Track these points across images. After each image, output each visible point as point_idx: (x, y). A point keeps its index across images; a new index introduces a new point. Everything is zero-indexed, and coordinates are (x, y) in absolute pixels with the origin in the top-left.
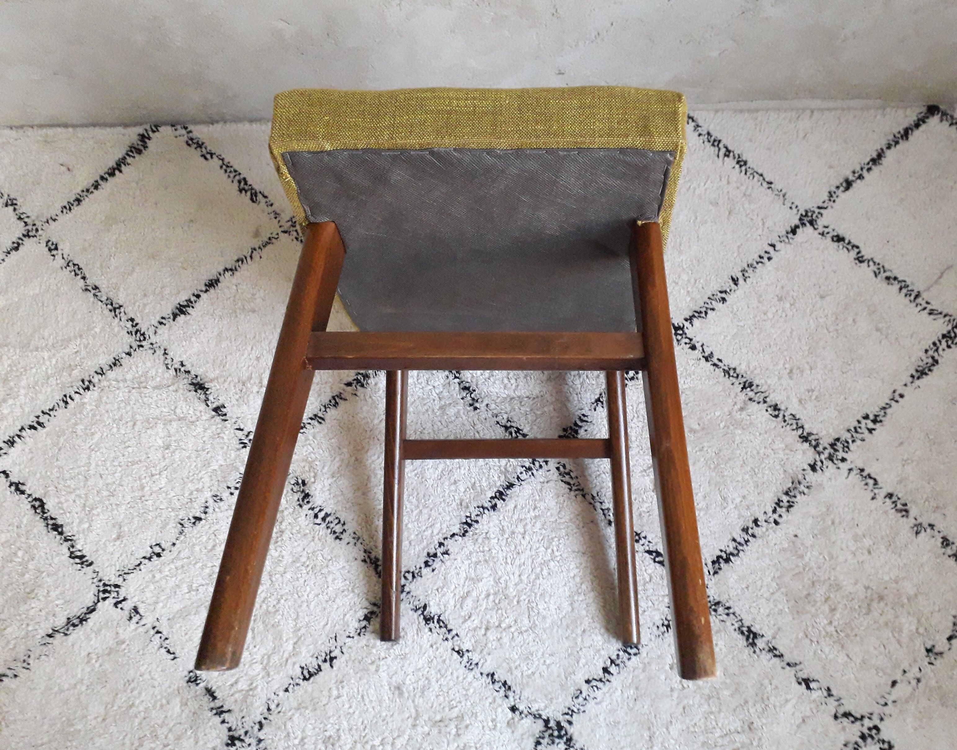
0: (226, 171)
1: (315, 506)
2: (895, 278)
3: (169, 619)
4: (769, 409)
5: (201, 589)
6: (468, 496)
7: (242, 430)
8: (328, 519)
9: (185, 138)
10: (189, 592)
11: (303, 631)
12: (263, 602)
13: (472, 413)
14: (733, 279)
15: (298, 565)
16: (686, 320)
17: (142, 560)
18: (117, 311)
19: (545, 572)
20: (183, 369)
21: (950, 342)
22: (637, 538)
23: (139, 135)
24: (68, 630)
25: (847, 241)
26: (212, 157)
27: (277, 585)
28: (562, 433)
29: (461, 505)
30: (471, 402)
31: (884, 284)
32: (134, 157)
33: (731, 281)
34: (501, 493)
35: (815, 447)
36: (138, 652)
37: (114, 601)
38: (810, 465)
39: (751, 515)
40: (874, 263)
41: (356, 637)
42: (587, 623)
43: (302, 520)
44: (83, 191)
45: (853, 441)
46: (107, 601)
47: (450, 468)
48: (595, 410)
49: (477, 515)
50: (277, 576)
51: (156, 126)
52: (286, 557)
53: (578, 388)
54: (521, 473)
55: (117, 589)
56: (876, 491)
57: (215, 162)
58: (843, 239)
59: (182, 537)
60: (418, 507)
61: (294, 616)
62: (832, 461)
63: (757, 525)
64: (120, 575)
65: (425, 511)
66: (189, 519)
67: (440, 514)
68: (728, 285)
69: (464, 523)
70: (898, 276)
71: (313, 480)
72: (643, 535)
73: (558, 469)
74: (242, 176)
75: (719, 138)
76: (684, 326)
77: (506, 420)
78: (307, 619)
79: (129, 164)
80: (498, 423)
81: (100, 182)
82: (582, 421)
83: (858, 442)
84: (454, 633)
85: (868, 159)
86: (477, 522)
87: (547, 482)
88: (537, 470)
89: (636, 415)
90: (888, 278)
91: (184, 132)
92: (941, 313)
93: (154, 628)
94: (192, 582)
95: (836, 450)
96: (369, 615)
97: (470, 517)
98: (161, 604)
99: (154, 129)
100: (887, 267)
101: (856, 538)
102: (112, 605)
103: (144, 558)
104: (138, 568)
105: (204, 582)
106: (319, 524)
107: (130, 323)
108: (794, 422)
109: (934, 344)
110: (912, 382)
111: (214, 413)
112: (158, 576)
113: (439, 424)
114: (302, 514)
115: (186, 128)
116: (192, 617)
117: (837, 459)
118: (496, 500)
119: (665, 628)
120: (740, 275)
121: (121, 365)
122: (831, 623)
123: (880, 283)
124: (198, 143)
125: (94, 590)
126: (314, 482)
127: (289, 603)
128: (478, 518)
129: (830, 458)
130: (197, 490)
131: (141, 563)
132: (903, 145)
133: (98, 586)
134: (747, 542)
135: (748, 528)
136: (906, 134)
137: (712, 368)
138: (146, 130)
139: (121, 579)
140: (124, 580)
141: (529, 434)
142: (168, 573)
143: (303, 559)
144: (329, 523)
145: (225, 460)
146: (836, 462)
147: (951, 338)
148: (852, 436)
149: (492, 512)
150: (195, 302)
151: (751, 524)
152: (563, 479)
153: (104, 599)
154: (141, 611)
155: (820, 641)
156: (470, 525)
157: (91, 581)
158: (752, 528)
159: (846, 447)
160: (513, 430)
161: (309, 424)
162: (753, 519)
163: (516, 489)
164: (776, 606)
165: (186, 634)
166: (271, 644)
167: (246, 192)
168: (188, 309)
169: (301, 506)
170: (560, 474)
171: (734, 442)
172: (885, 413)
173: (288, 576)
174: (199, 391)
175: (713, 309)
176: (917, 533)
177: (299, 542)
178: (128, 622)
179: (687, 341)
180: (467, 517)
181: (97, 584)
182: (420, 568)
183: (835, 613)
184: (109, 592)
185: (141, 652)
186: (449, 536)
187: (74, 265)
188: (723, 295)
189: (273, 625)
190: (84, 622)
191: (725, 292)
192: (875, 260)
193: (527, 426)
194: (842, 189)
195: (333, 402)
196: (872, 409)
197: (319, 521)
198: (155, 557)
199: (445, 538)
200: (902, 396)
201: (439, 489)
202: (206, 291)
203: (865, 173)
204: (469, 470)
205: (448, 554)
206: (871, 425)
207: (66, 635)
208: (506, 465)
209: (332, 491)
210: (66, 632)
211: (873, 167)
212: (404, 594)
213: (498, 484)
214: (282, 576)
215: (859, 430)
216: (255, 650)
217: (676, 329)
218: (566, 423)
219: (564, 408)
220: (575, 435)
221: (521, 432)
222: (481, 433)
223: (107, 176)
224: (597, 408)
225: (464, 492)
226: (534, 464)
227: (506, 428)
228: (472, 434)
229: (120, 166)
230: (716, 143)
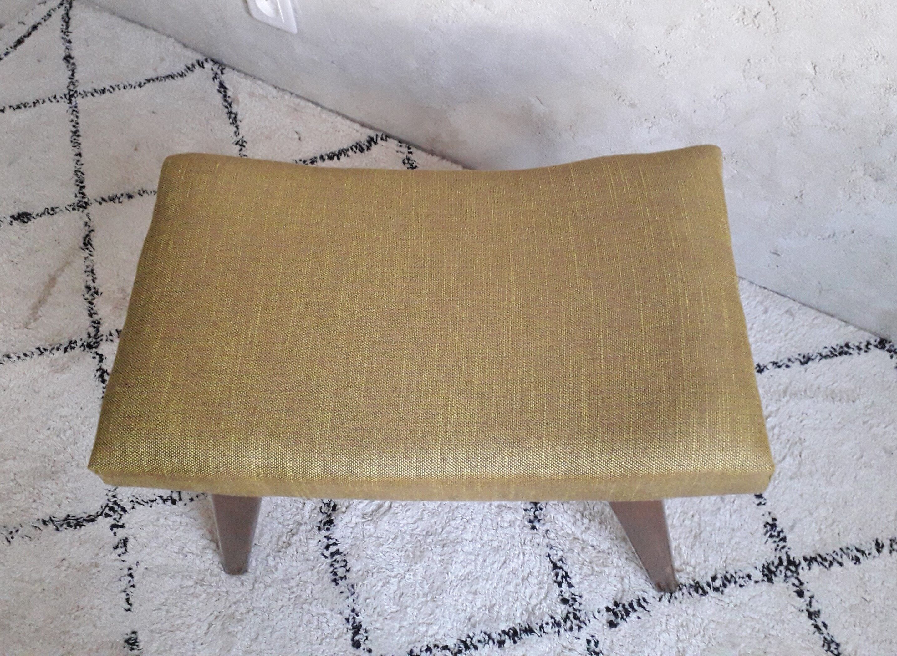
1: (332, 536)
3: (146, 569)
5: (190, 555)
6: (481, 615)
8: (337, 557)
9: (404, 156)
10: (178, 553)
12: (235, 603)
13: (527, 530)
14: (877, 544)
15: (286, 586)
16: (805, 559)
17: (158, 498)
23: (370, 137)
24: (62, 525)
27: (256, 594)
28: (611, 606)
29: (469, 619)
30: (532, 518)
32: (355, 152)
33: (874, 544)
34: (516, 633)
36: (104, 583)
37: (114, 522)
43: (313, 544)
44: (301, 160)
46: (108, 519)
47: (478, 574)
48: (659, 601)
49: (479, 641)
50: (262, 585)
51: (386, 137)
52: (279, 571)
54: (547, 624)
55: (122, 513)
60: (426, 595)
61: (253, 635)
64: (132, 501)
65: (430, 604)
67: (443, 617)
68: (869, 546)
69: (462, 641)
71: (344, 509)
73: (589, 642)
76: (800, 564)
77: (559, 558)
78: (263, 646)
79: (348, 156)
80: (549, 556)
81: (318, 159)
82: (639, 605)
86: (476, 648)
87: (570, 650)
88: (565, 630)
89: (702, 633)
91: (406, 150)
93: (130, 569)
94: (185, 544)
97: (472, 639)
98: (148, 550)
99: (384, 138)
102: (110, 525)
103: (161, 497)
104: (150, 503)
105: (195, 552)
106: (326, 557)
112: (162, 520)
113: (490, 522)
114: (316, 537)
115: (409, 148)
116: (167, 579)
118: (507, 636)
120: (887, 543)
124: (412, 165)
125: (104, 502)
126: (344, 513)
127: (257, 619)
128: (480, 645)
131: (155, 500)
133: (109, 500)
137: (813, 629)
138: (377, 135)
139: (131, 505)
140: (133, 508)
141: (577, 586)
142: (171, 523)
143: (293, 583)
144: (335, 560)
149: (496, 647)
153: (107, 515)
154: (129, 545)
156: (467, 648)
157: (107, 492)
160: (561, 572)
163: (533, 638)
165: (152, 592)
166: (217, 651)
169: (319, 529)
170: (588, 649)
173: (271, 591)
175: (841, 564)
177: (299, 564)
178: (112, 549)
179: (797, 583)
180: (469, 637)
181: (110, 497)
184: (115, 511)
185: (106, 585)
186: (441, 646)
188: (859, 555)
189: (229, 633)
190: (78, 527)
191: (863, 553)
193: (578, 576)
197: (327, 553)
198: (169, 503)
199: (436, 646)
201: (457, 589)
204: (495, 588)
207: (57, 529)
208: (536, 606)
209: (355, 531)
210: (59, 527)
213: (518, 621)
214: (265, 587)
216: (200, 647)
217: (791, 562)
218: (621, 598)
219: (626, 581)
220: (625, 617)
221: (568, 579)
222: (527, 558)
223: (326, 157)
224: (663, 599)
225: (479, 609)
226: (565, 622)
227: (555, 567)
228: (517, 552)
229: (341, 154)
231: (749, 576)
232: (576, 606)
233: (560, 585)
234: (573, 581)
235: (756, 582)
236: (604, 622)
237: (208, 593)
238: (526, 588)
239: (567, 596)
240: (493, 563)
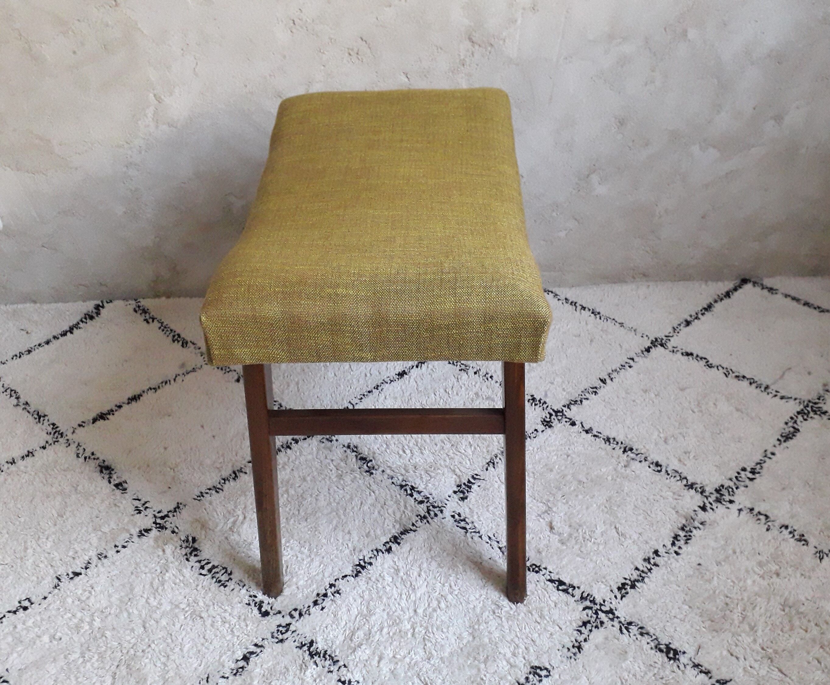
0: (163, 330)
1: (203, 558)
2: (744, 377)
3: (20, 670)
4: (651, 466)
6: (362, 542)
7: (139, 500)
8: (214, 570)
9: (134, 306)
11: (171, 674)
12: (132, 647)
13: (368, 478)
14: (601, 380)
15: (176, 611)
16: (564, 406)
17: (7, 613)
18: (42, 419)
19: (443, 605)
20: (93, 457)
21: (805, 417)
22: (537, 569)
23: (95, 305)
25: (695, 355)
26: (153, 321)
27: (150, 631)
28: (456, 489)
29: (355, 550)
30: (367, 469)
31: (736, 380)
32: (86, 323)
33: (600, 381)
34: (396, 538)
35: (702, 493)
38: (700, 507)
39: (651, 548)
40: (723, 368)
41: (231, 678)
42: (490, 649)
43: (187, 571)
44: (35, 345)
45: (737, 488)
48: (487, 470)
49: (371, 558)
51: (111, 300)
52: (165, 605)
53: (470, 455)
54: (416, 521)
56: (769, 524)
57: (156, 324)
58: (692, 354)
59: (56, 591)
60: (308, 556)
61: (164, 659)
62: (721, 502)
63: (658, 555)
65: (317, 559)
66: (68, 575)
67: (332, 560)
68: (597, 384)
69: (357, 565)
70: (745, 375)
71: (203, 537)
72: (543, 566)
73: (453, 516)
74: (176, 333)
75: (575, 301)
76: (563, 410)
77: (401, 481)
78: (178, 661)
79: (80, 328)
80: (393, 483)
81: (52, 340)
82: (475, 479)
83: (742, 489)
84: (341, 663)
85: (701, 308)
87: (443, 527)
88: (432, 518)
90: (737, 377)
91: (133, 302)
92: (791, 398)
95: (722, 495)
96: (248, 655)
97: (364, 560)
98: (15, 655)
100: (734, 369)
101: (760, 564)
103: (9, 612)
106: (204, 575)
107: (52, 426)
108: (677, 475)
109: (792, 418)
110: (780, 444)
111: (114, 488)
112: (20, 627)
114: (187, 566)
115: (136, 300)
116: (48, 666)
117: (726, 501)
118: (390, 543)
119: (577, 649)
120: (607, 377)
121: (33, 456)
122: (755, 641)
123: (731, 380)
124: (143, 310)
126: (205, 540)
127: (161, 647)
128: (372, 561)
129: (718, 500)
130: (83, 550)
131: (4, 616)
132: (726, 301)
134: (650, 570)
135: (649, 559)
136: (728, 295)
137: (593, 438)
138: (102, 302)
141: (424, 490)
142: (31, 624)
143: (182, 606)
144: (215, 573)
145: (118, 525)
146: (724, 503)
147: (805, 413)
148: (735, 484)
149: (386, 555)
150: (116, 411)
151: (652, 556)
152: (459, 525)
155: (746, 657)
156: (363, 568)
158: (654, 558)
159: (731, 491)
161: (207, 493)
162: (653, 550)
163: (411, 534)
164: (692, 627)
167: (178, 341)
168: (108, 416)
169: (188, 560)
170: (455, 521)
171: (623, 491)
172: (762, 467)
173: (164, 622)
174: (104, 471)
175: (587, 399)
176: (821, 559)
177: (181, 591)
179: (567, 420)
180: (360, 560)
182: (309, 607)
183: (755, 628)
186: (341, 577)
187: (12, 391)
188: (595, 390)
189: (138, 669)
191: (596, 388)
192: (723, 366)
193: (421, 484)
194: (682, 325)
195: (233, 475)
196: (748, 464)
197: (204, 572)
198: (21, 611)
199: (337, 579)
200: (773, 454)
201: (332, 539)
202: (128, 403)
203: (700, 316)
204: (363, 522)
205: (340, 594)
206: (750, 476)
208: (401, 516)
211: (706, 312)
212: (289, 633)
213: (393, 531)
214: (157, 622)
215: (740, 479)
217: (557, 412)
218: (460, 481)
219: (457, 470)
220: (469, 490)
221: (416, 489)
222: (377, 492)
223: (59, 336)
224: (489, 468)
225: (358, 541)
226: (429, 513)
227: (402, 486)
228: (368, 493)
229: (73, 329)
230: (573, 304)
231: (536, 430)
232: (431, 500)
233: (411, 495)
234: (420, 489)
235: (543, 431)
236: (457, 500)
237: (100, 653)
238: (387, 510)
239: (420, 499)
240: (353, 508)
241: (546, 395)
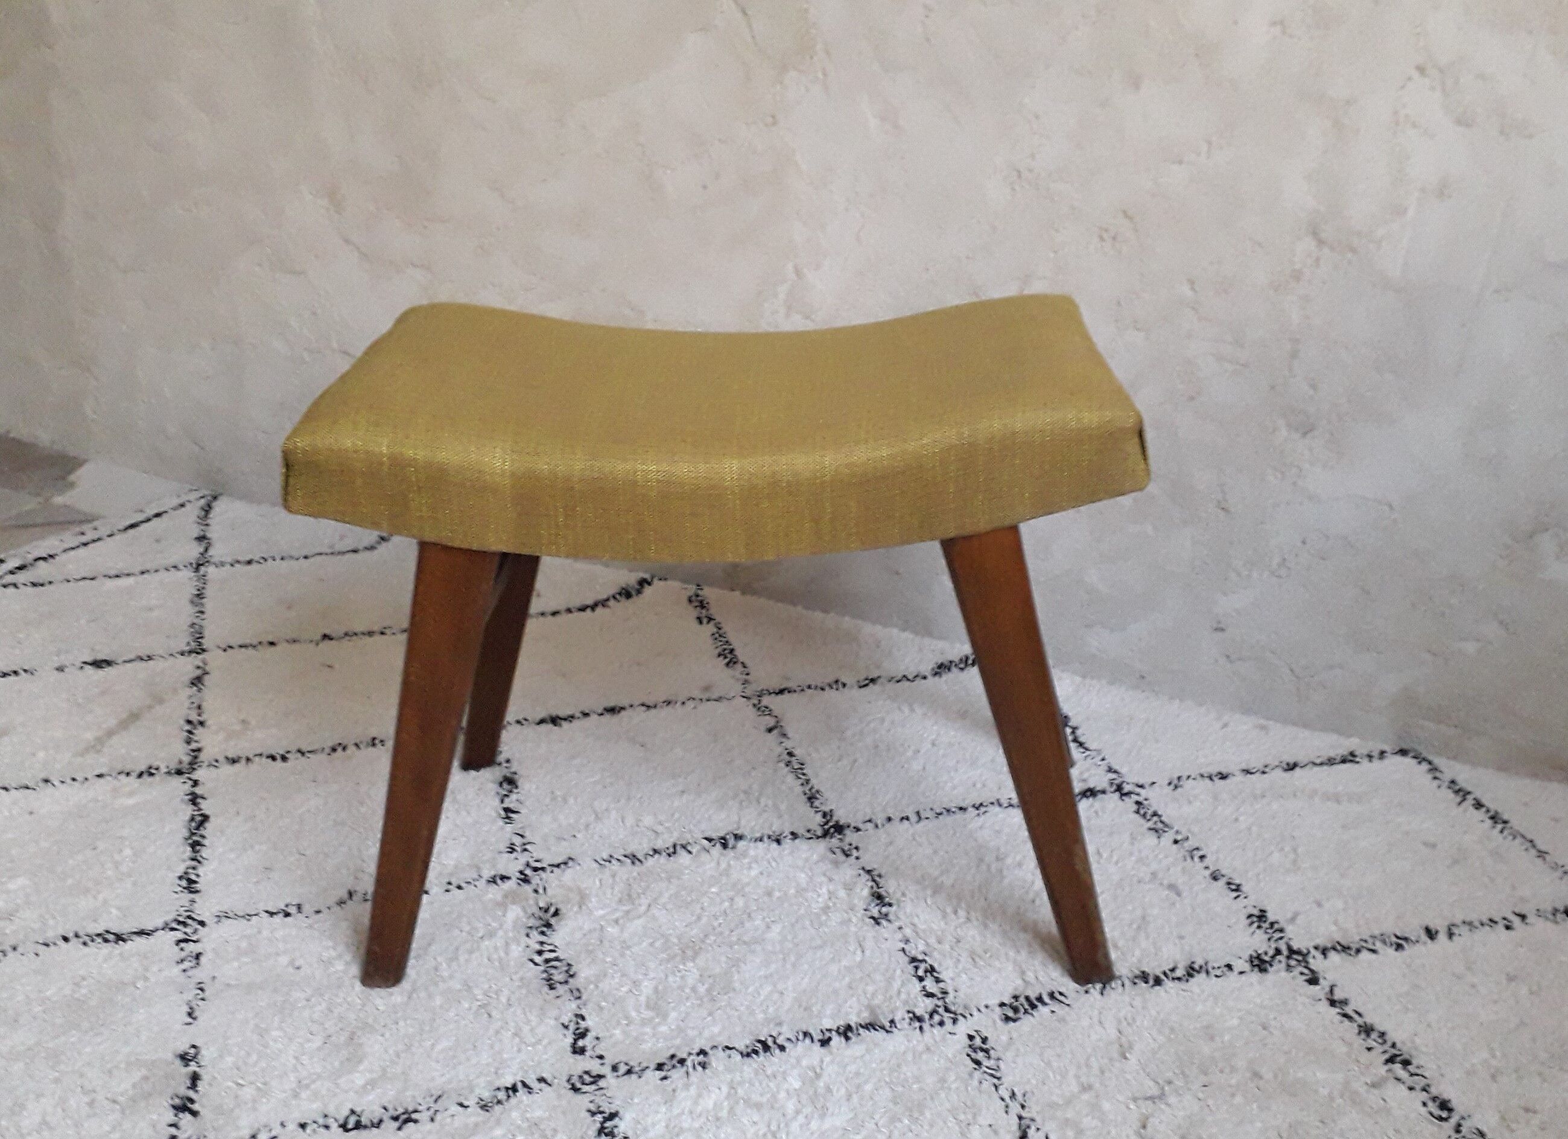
1: (549, 942)
4: (1430, 1104)
6: (792, 1014)
7: (523, 838)
13: (868, 927)
14: (1428, 930)
16: (1317, 948)
28: (1008, 1001)
29: (773, 1019)
33: (1423, 933)
34: (849, 1029)
41: (473, 1110)
48: (1086, 992)
49: (789, 1040)
54: (902, 1019)
59: (337, 908)
68: (1416, 936)
69: (759, 1041)
71: (572, 915)
73: (971, 1038)
76: (1309, 953)
77: (919, 952)
80: (903, 949)
82: (1053, 998)
88: (932, 1026)
97: (777, 1038)
103: (266, 912)
106: (536, 964)
111: (501, 812)
114: (520, 941)
118: (834, 1033)
120: (1443, 929)
126: (572, 918)
128: (787, 1045)
131: (258, 914)
137: (1338, 1017)
141: (948, 980)
144: (551, 967)
149: (816, 1047)
152: (972, 1054)
156: (767, 1049)
160: (923, 967)
161: (619, 860)
163: (879, 1034)
168: (563, 722)
169: (528, 934)
170: (971, 1046)
174: (505, 787)
175: (1374, 951)
179: (1306, 972)
180: (770, 1036)
182: (648, 1067)
186: (723, 1047)
188: (1402, 942)
190: (121, 941)
191: (1408, 940)
193: (951, 970)
195: (671, 850)
197: (538, 960)
199: (715, 1048)
205: (704, 1069)
208: (883, 1002)
212: (594, 1087)
213: (854, 1019)
217: (1292, 952)
218: (1024, 992)
219: (1030, 975)
220: (1030, 1011)
221: (935, 974)
222: (868, 953)
223: (576, 610)
224: (1091, 991)
225: (788, 1009)
226: (931, 1016)
227: (915, 960)
229: (597, 605)
230: (1462, 794)
231: (1229, 967)
232: (949, 999)
233: (921, 979)
234: (942, 975)
235: (1241, 973)
236: (996, 1017)
238: (867, 985)
239: (933, 991)
241: (1293, 920)
